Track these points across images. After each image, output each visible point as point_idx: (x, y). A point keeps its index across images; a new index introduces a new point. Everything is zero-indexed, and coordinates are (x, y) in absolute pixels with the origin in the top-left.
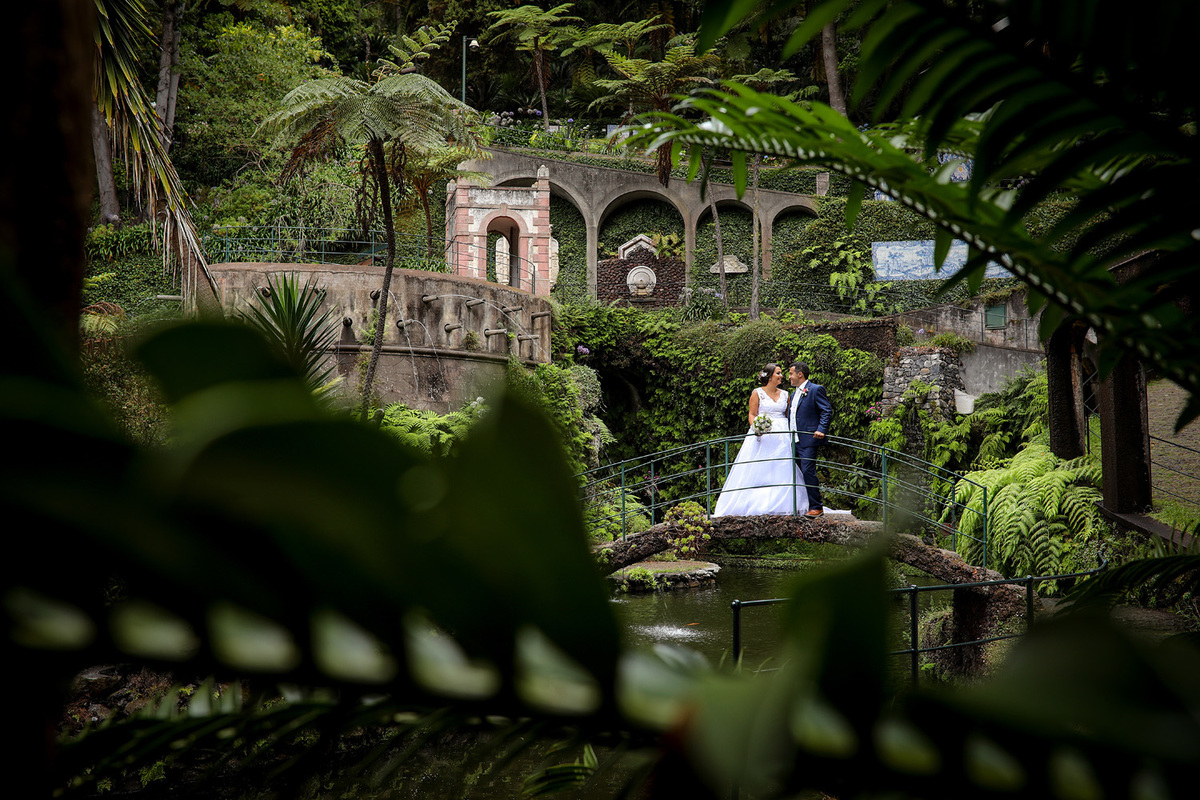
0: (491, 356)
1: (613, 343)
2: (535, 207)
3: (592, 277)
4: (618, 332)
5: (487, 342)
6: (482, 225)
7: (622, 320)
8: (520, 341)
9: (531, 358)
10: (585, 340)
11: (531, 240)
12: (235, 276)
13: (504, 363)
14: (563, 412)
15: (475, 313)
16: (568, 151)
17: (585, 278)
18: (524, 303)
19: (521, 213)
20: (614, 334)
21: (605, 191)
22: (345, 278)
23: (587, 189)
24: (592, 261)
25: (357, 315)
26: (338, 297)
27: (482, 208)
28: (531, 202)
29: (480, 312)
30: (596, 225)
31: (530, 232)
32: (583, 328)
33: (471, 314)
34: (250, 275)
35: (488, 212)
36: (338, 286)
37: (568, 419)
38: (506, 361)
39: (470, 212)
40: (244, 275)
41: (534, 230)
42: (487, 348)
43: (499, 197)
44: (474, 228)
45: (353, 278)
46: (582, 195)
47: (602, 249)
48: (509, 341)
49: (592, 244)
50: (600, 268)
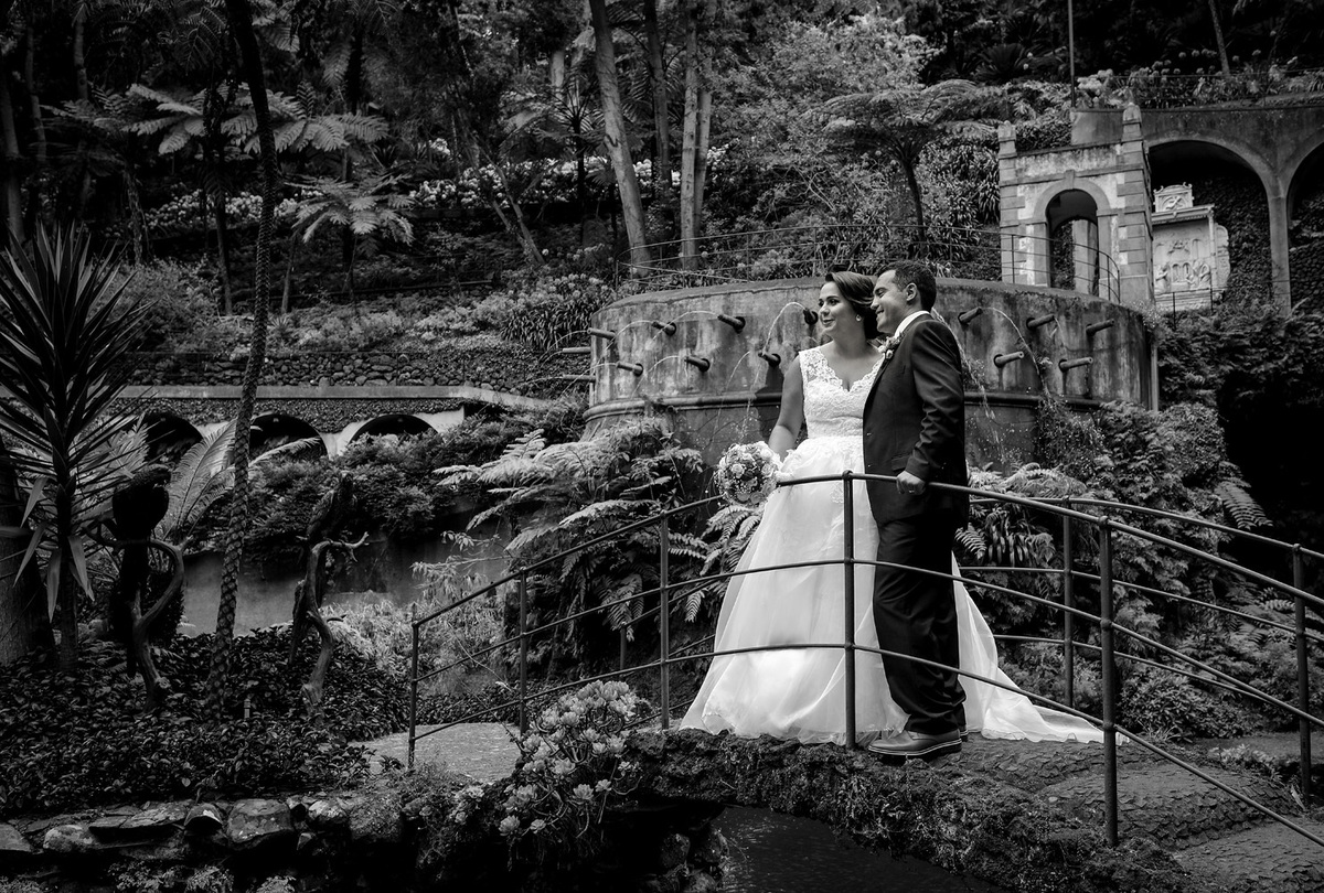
0: (1005, 396)
1: (1299, 369)
2: (1118, 169)
3: (1281, 274)
4: (1308, 351)
5: (1000, 375)
6: (1037, 209)
7: (1314, 332)
8: (1065, 370)
9: (1087, 395)
10: (1246, 368)
11: (1114, 220)
12: (632, 312)
13: (1032, 406)
14: (1137, 479)
15: (977, 332)
16: (1254, 98)
17: (1269, 277)
18: (1071, 311)
19: (1098, 181)
20: (1299, 354)
21: (1296, 140)
22: (770, 298)
23: (1265, 144)
24: (1280, 250)
25: (786, 349)
26: (760, 326)
27: (1036, 182)
28: (1112, 162)
29: (984, 330)
30: (1283, 195)
31: (1113, 206)
32: (1242, 349)
33: (969, 334)
34: (650, 308)
35: (1045, 186)
36: (760, 310)
37: (1145, 490)
38: (1035, 403)
39: (1020, 191)
40: (643, 309)
41: (1117, 203)
42: (1000, 384)
43: (1062, 162)
44: (1025, 214)
45: (780, 296)
46: (1258, 153)
47: (1298, 230)
48: (1043, 372)
49: (1279, 224)
50: (1294, 260)
